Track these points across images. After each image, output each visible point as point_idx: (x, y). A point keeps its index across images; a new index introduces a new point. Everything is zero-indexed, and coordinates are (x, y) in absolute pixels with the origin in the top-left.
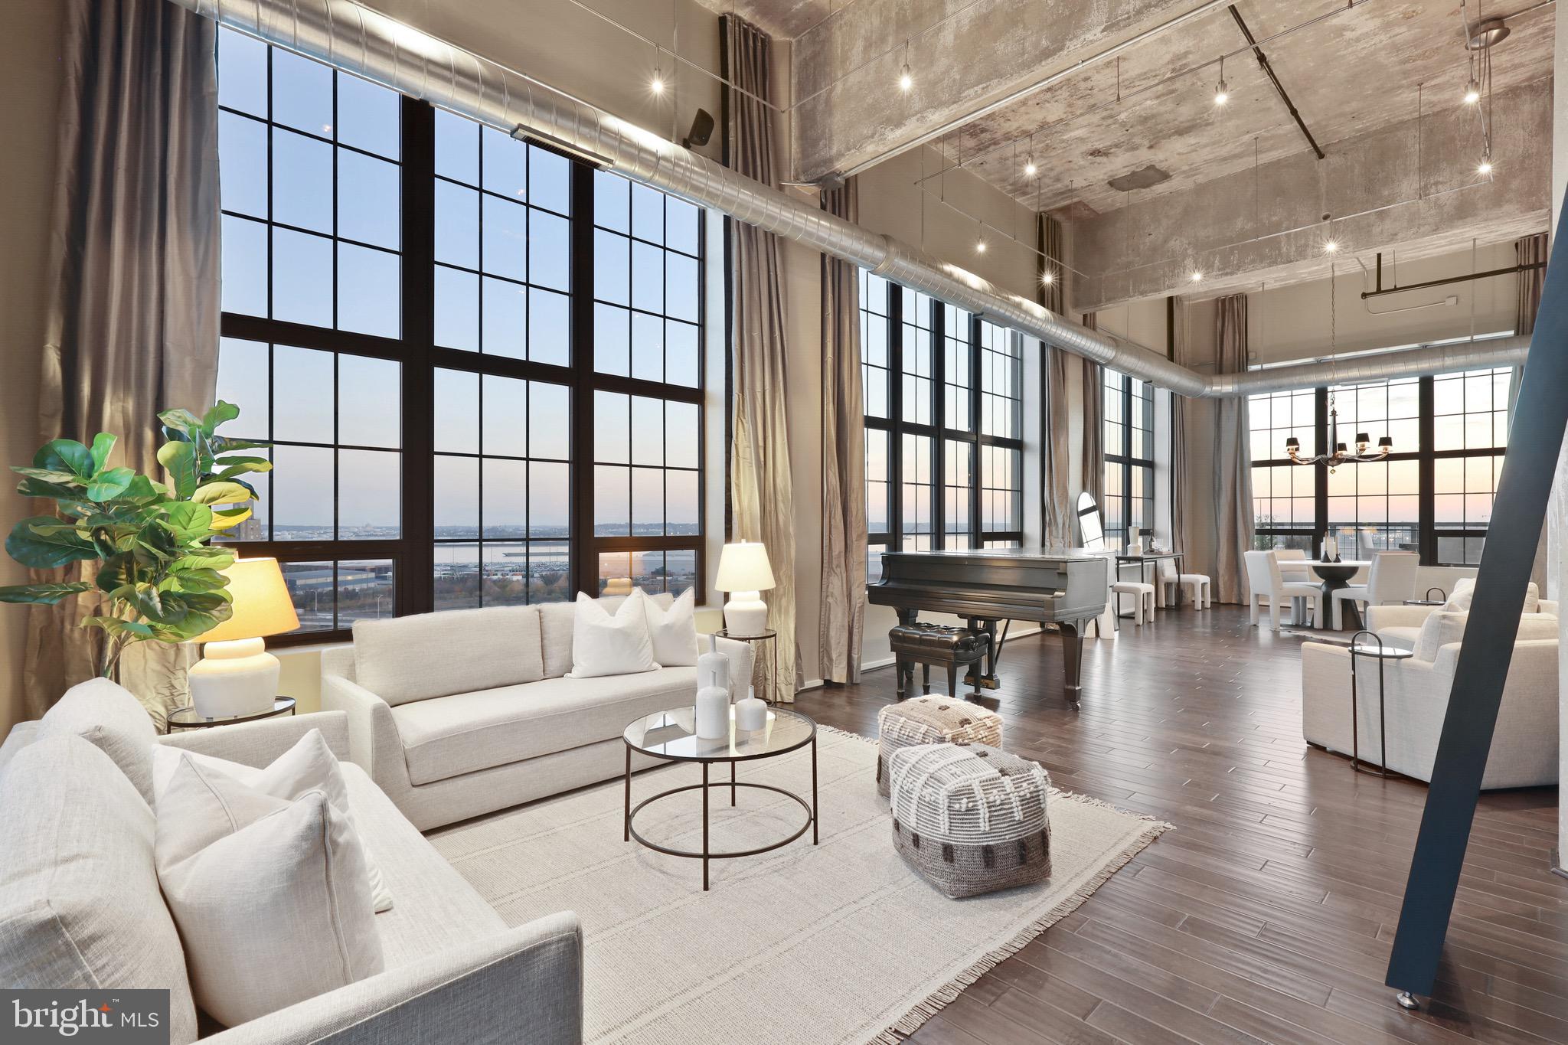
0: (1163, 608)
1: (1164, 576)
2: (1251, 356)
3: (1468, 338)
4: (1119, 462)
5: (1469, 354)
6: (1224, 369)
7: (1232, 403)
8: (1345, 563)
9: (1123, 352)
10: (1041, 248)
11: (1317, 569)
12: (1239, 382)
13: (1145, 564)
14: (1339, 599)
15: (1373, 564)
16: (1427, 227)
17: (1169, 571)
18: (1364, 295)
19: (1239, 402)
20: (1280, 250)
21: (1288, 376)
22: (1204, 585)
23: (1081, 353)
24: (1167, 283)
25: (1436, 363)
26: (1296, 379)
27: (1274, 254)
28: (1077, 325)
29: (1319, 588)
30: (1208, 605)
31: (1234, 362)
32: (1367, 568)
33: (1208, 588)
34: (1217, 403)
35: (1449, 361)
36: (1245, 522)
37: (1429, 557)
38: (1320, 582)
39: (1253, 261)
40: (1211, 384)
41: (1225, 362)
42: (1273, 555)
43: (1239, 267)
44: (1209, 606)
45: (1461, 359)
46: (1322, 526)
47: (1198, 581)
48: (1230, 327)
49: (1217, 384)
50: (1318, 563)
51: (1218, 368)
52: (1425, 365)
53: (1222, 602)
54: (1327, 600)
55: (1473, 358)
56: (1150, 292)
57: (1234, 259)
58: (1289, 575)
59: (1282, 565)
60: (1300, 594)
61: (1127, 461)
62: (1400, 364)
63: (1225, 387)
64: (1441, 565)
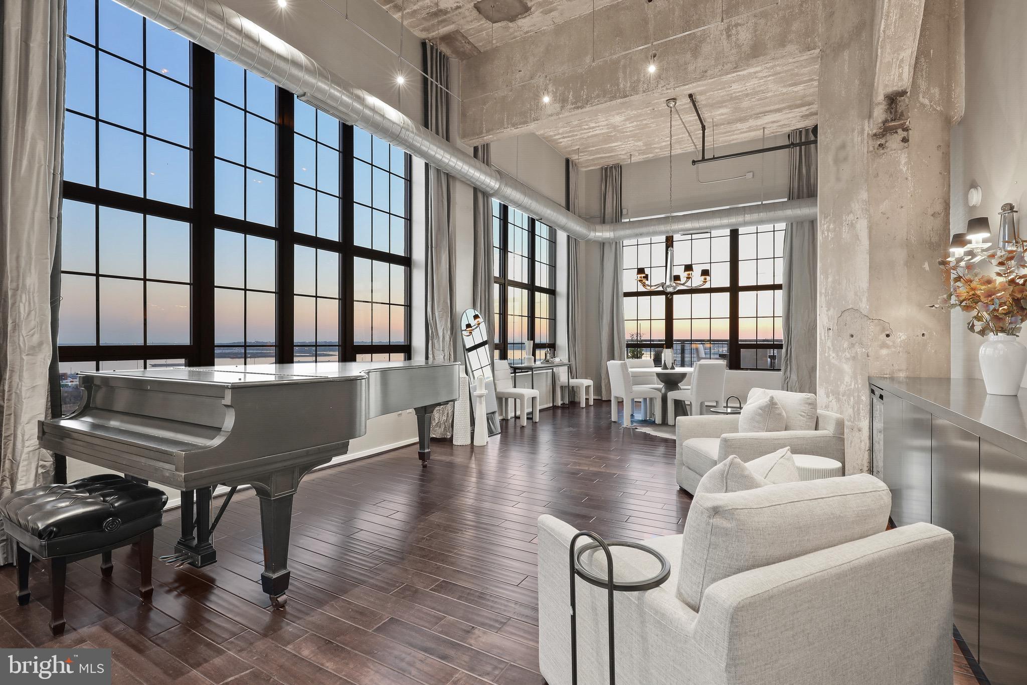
0: (558, 407)
1: (559, 381)
2: (624, 211)
3: (760, 203)
4: (525, 288)
5: (760, 212)
6: (606, 221)
7: (611, 246)
8: (679, 370)
9: (506, 185)
10: (425, 71)
11: (658, 375)
12: (614, 230)
13: (534, 372)
14: (672, 399)
15: (695, 371)
16: (729, 64)
17: (563, 375)
18: (694, 162)
19: (616, 245)
20: (618, 85)
21: (646, 226)
22: (588, 388)
23: (473, 183)
24: (533, 116)
25: (740, 219)
26: (651, 229)
27: (614, 88)
28: (469, 156)
29: (659, 390)
30: (591, 402)
31: (613, 216)
32: (691, 374)
33: (592, 390)
34: (602, 245)
35: (748, 217)
36: (619, 338)
37: (734, 363)
38: (661, 386)
39: (598, 96)
40: (595, 230)
41: (606, 217)
42: (625, 364)
43: (588, 101)
44: (592, 404)
45: (755, 216)
46: (669, 341)
47: (583, 384)
48: (611, 189)
49: (599, 232)
50: (659, 370)
51: (602, 220)
52: (733, 220)
53: (603, 399)
54: (664, 400)
55: (763, 215)
56: (520, 124)
57: (584, 94)
58: (639, 379)
59: (632, 372)
60: (648, 396)
61: (532, 288)
62: (718, 219)
63: (604, 234)
64: (742, 369)
